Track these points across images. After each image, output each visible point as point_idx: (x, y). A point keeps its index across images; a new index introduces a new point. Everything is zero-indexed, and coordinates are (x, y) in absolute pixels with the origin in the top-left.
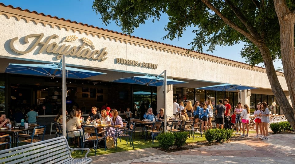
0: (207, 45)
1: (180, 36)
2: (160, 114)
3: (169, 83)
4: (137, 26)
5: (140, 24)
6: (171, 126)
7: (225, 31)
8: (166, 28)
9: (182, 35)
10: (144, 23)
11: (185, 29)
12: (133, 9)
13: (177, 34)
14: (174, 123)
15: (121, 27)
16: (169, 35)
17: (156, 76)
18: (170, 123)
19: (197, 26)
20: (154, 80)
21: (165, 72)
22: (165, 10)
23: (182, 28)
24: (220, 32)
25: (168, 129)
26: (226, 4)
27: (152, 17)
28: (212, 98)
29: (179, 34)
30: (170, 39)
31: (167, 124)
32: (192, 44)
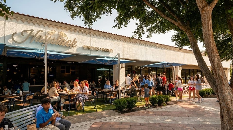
0: (145, 34)
1: (125, 26)
2: (115, 84)
3: (122, 62)
4: (95, 20)
5: (97, 19)
6: (124, 93)
7: (159, 23)
8: (115, 20)
9: (127, 26)
10: (100, 18)
11: (129, 22)
12: (92, 7)
13: (123, 25)
14: (126, 91)
15: (84, 21)
16: (117, 26)
17: (112, 58)
18: (123, 91)
19: (138, 20)
20: (111, 61)
21: (119, 54)
22: (115, 8)
23: (127, 21)
24: (155, 23)
25: (122, 96)
26: (159, 3)
27: (106, 13)
28: (154, 72)
29: (125, 25)
30: (118, 28)
31: (121, 92)
32: (134, 33)
